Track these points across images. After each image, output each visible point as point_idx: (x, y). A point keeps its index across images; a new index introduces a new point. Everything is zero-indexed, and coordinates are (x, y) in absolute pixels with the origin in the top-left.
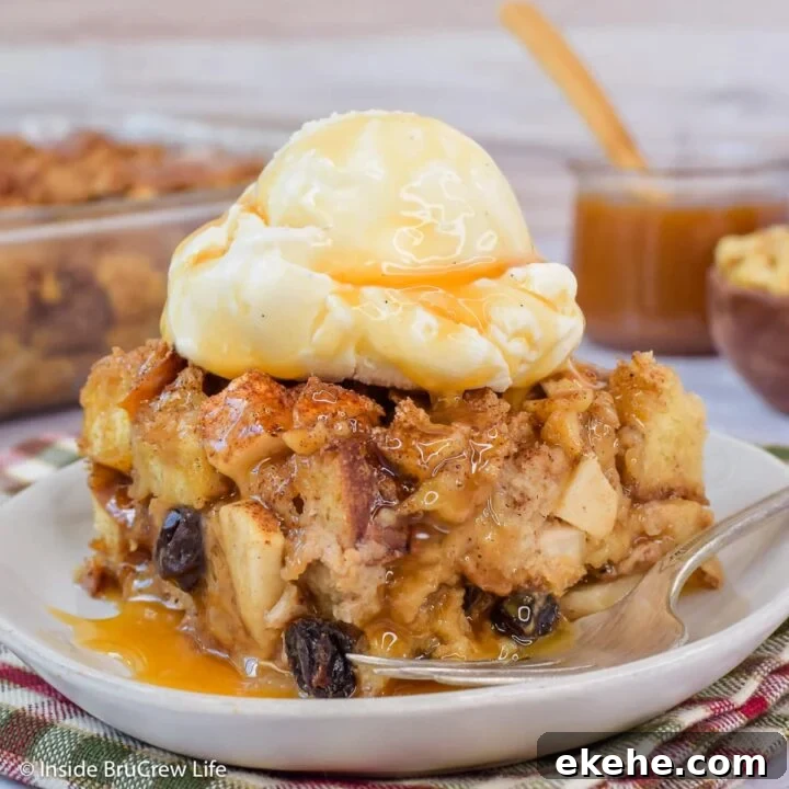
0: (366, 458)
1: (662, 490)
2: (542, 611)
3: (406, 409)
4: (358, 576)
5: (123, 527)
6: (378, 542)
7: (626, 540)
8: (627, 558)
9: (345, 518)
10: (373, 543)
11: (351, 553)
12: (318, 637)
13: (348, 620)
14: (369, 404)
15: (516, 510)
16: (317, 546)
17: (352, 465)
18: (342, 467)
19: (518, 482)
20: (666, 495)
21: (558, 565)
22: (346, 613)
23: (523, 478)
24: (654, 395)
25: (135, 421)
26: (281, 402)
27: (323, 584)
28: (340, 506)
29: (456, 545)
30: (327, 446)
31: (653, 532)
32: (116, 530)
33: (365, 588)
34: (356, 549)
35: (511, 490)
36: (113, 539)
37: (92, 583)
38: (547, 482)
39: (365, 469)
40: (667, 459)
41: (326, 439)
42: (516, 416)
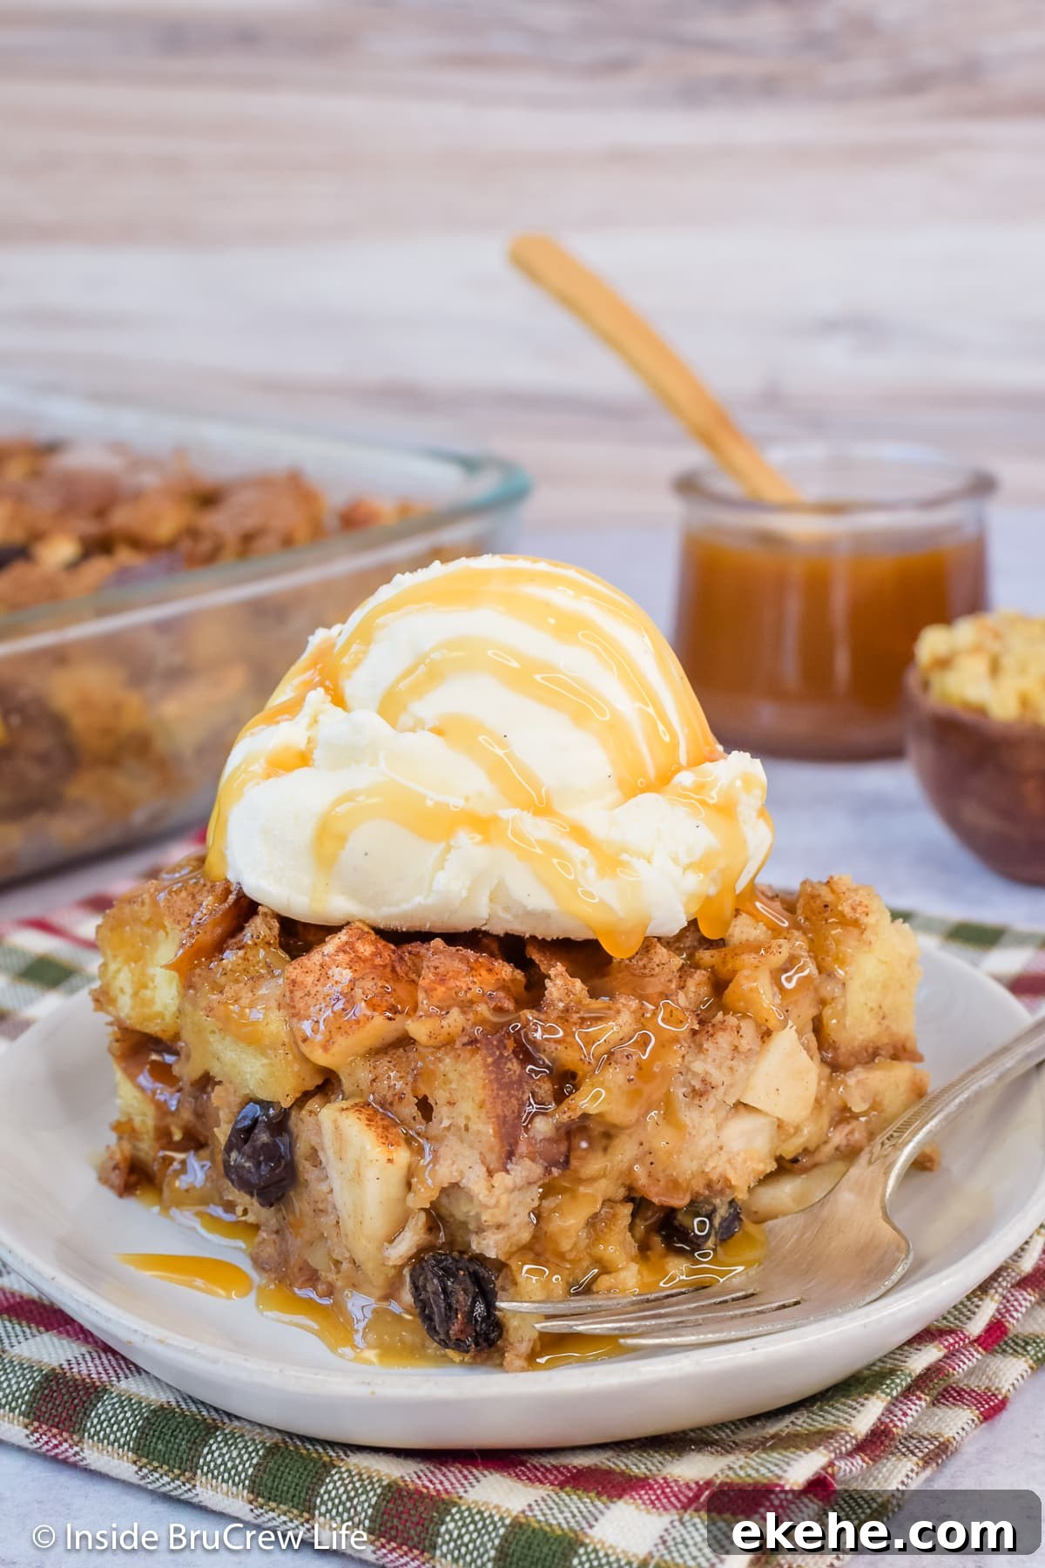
0: (514, 1052)
1: (867, 1051)
2: (724, 1220)
3: (559, 982)
4: (509, 1205)
5: (162, 1109)
6: (533, 1160)
7: (825, 1120)
8: (826, 1142)
9: (491, 1131)
10: (527, 1162)
11: (500, 1179)
12: (455, 1276)
13: (492, 1254)
14: (506, 971)
15: (696, 1102)
16: (455, 1167)
17: (498, 1063)
18: (486, 1066)
19: (699, 1066)
20: (870, 1056)
21: (745, 1161)
22: (490, 1245)
23: (704, 1061)
24: (856, 932)
25: (188, 984)
26: (394, 970)
27: (461, 1210)
28: (483, 1115)
29: (624, 1152)
30: (465, 1039)
31: (858, 1107)
32: (151, 1111)
33: (515, 1215)
34: (507, 1171)
35: (689, 1077)
36: (146, 1120)
37: (116, 1178)
38: (734, 1063)
39: (514, 1066)
40: (872, 1009)
41: (463, 1030)
42: (691, 976)
